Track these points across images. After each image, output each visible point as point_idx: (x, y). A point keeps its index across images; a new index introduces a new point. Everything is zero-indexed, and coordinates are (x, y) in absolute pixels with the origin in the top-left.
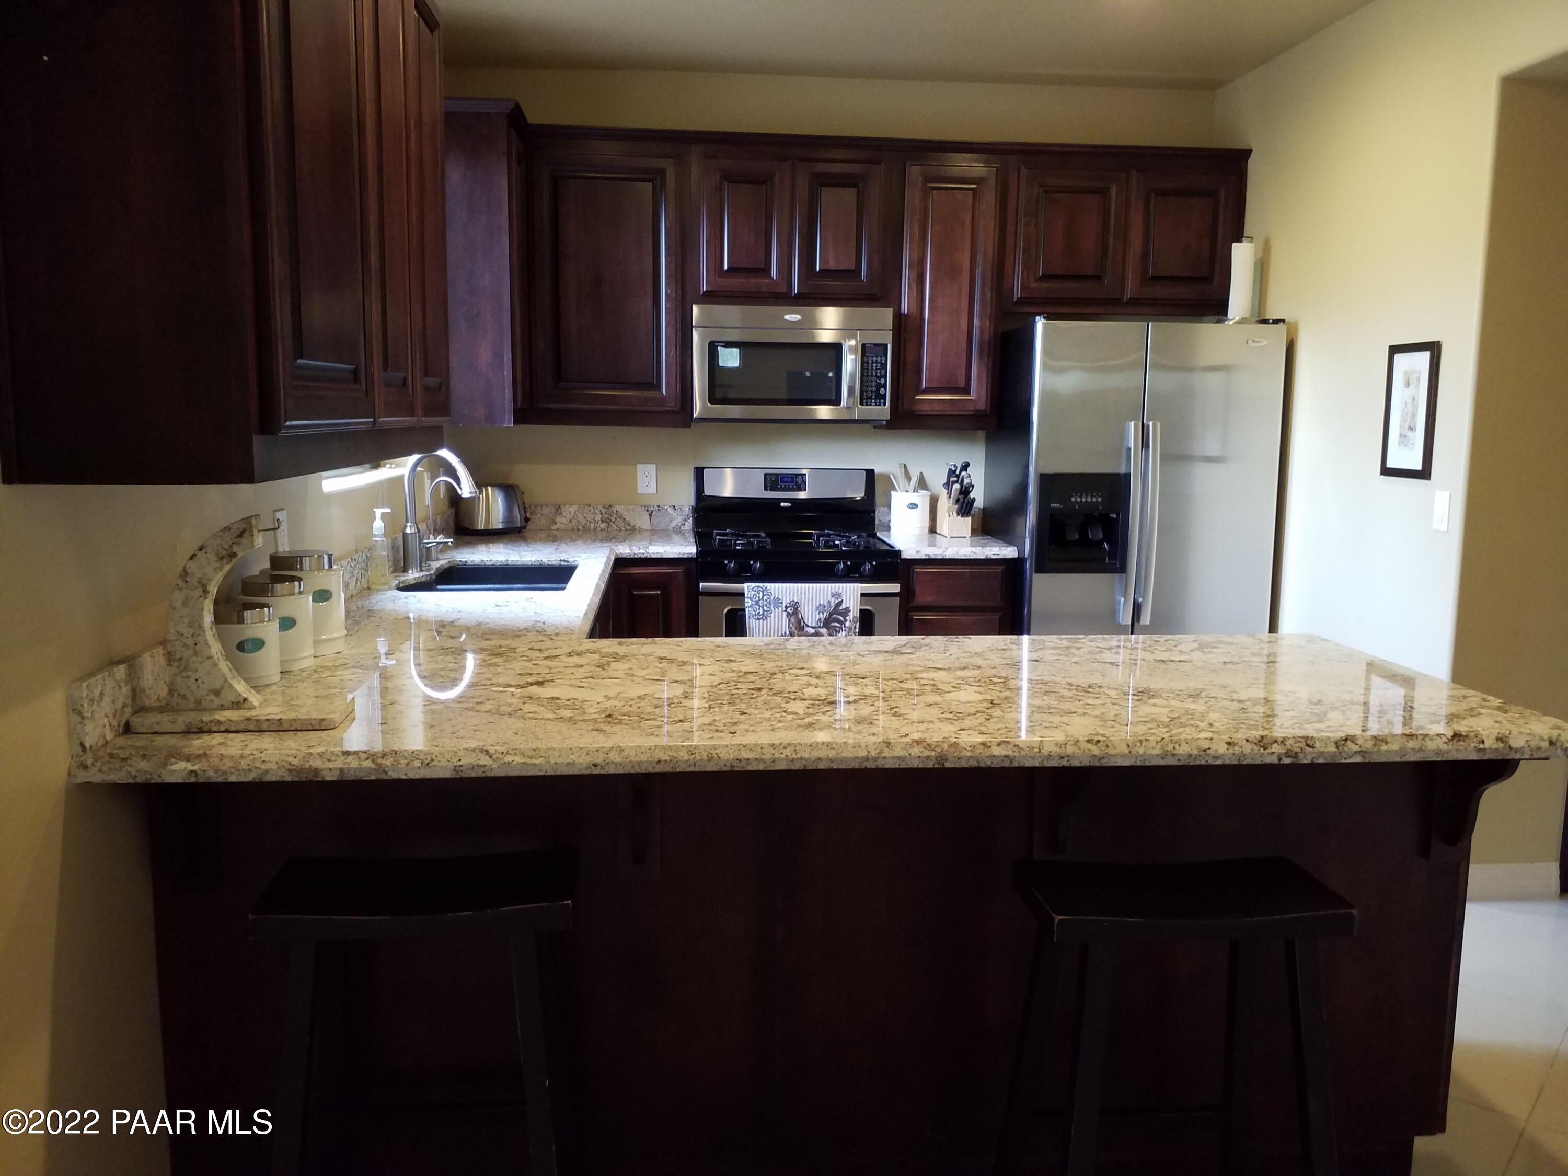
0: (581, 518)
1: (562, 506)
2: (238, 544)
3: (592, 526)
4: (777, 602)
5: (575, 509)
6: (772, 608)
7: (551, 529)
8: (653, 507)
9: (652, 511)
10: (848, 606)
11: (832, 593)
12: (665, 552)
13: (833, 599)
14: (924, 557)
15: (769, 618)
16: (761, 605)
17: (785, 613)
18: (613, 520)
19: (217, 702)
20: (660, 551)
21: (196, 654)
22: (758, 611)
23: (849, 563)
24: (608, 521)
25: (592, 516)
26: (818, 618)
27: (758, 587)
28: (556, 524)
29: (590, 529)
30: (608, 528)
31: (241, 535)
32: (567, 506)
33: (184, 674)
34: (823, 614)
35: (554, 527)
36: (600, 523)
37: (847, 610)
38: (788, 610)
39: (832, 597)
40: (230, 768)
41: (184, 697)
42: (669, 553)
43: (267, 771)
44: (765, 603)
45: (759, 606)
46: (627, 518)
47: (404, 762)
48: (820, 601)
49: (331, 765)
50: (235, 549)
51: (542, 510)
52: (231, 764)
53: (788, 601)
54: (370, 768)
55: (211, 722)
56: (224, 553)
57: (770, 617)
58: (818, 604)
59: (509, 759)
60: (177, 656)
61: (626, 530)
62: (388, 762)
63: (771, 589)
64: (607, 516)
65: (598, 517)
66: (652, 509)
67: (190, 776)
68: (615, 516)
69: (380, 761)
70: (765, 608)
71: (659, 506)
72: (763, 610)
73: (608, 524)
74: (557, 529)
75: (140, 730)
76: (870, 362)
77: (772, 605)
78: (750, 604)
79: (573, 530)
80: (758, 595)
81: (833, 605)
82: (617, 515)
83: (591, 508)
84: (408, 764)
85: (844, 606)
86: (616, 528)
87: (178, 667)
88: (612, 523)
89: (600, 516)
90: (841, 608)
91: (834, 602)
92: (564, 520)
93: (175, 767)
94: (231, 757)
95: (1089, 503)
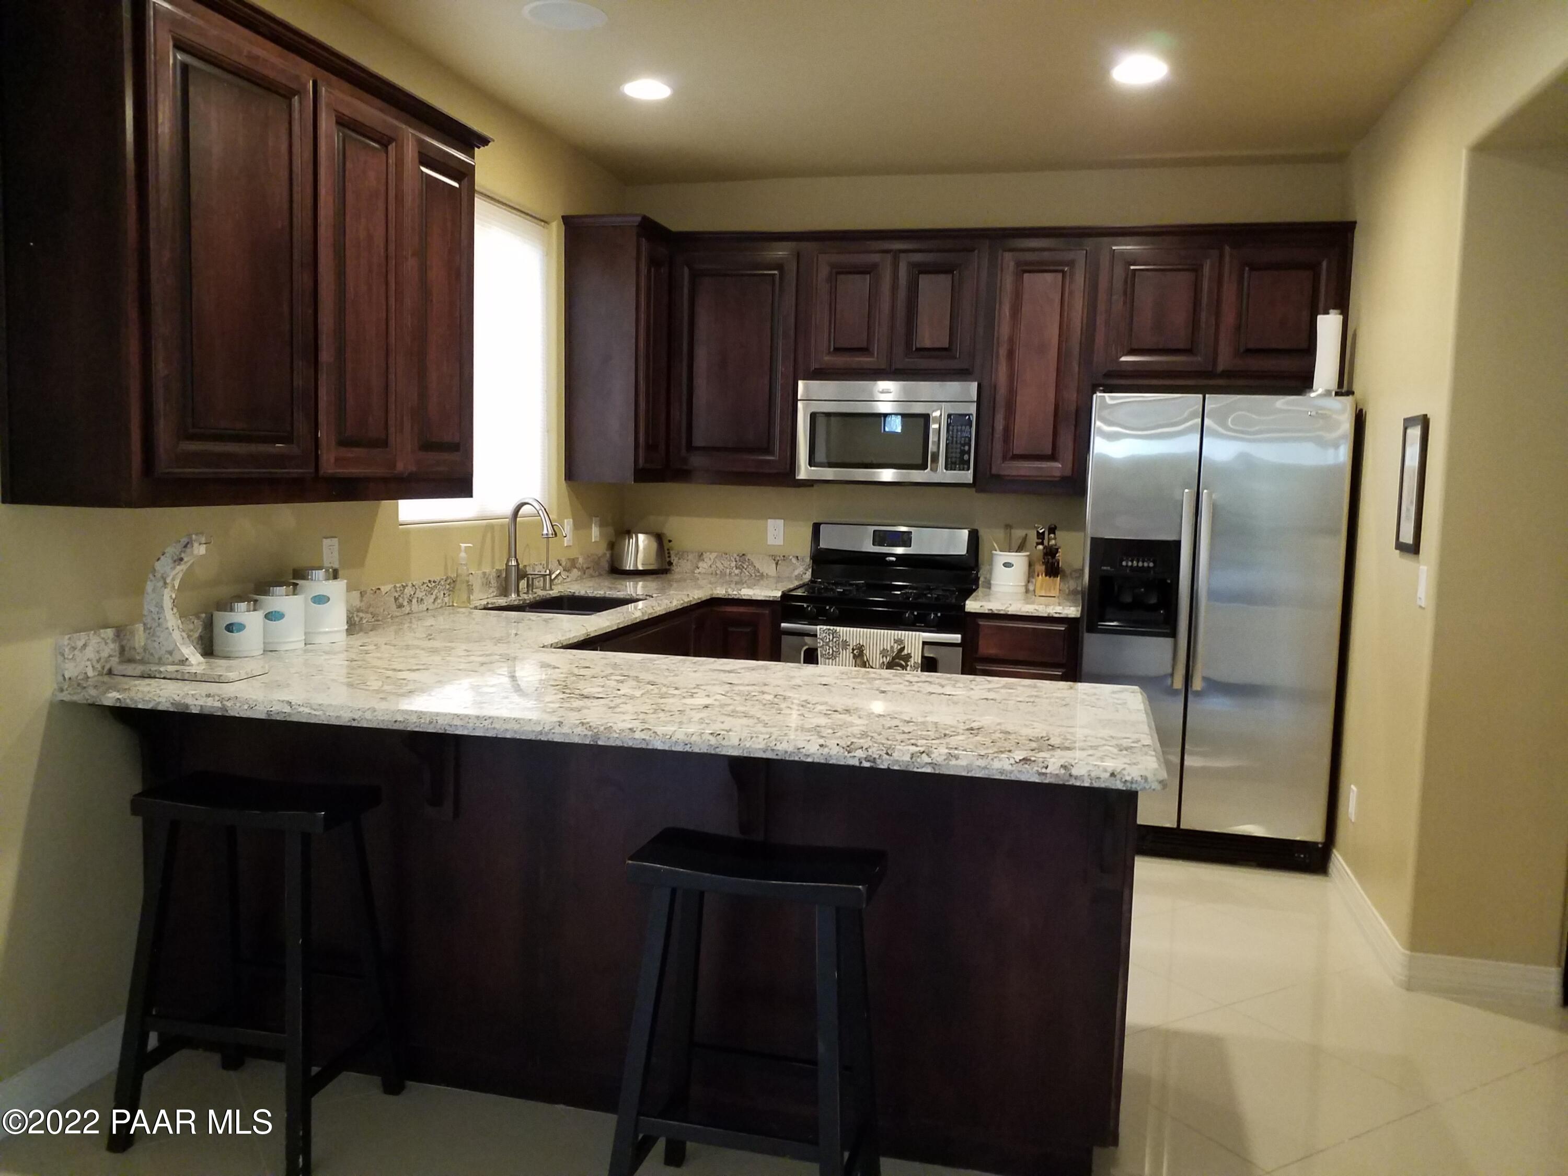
0: (719, 564)
1: (704, 553)
2: (184, 552)
3: (728, 571)
4: (845, 644)
5: (714, 556)
6: (841, 650)
7: (694, 573)
8: (779, 556)
9: (778, 560)
10: (909, 652)
11: (894, 640)
12: (754, 594)
13: (896, 645)
14: (987, 612)
15: (837, 659)
16: (831, 645)
17: (852, 655)
18: (746, 567)
19: (171, 659)
20: (750, 594)
21: (159, 625)
22: (828, 651)
23: (916, 613)
24: (741, 567)
25: (729, 563)
26: (881, 662)
27: (829, 629)
28: (698, 568)
29: (726, 574)
30: (741, 573)
31: (185, 546)
32: (708, 553)
33: (153, 639)
34: (886, 658)
35: (697, 571)
36: (734, 569)
37: (909, 656)
38: (855, 652)
39: (895, 643)
40: (140, 698)
41: (152, 654)
42: (758, 595)
43: (159, 703)
44: (834, 644)
45: (829, 647)
46: (757, 566)
47: (238, 705)
48: (883, 645)
49: (196, 702)
50: (183, 555)
51: (688, 556)
52: (140, 697)
53: (855, 644)
54: (218, 707)
55: (156, 671)
56: (176, 558)
57: (839, 657)
58: (882, 649)
59: (301, 709)
60: (149, 626)
61: (756, 576)
62: (228, 704)
63: (839, 632)
64: (740, 563)
65: (733, 564)
66: (778, 558)
67: (117, 702)
68: (747, 564)
69: (225, 703)
70: (834, 649)
71: (784, 556)
72: (833, 651)
73: (742, 570)
74: (699, 573)
75: (115, 673)
76: (955, 431)
77: (840, 646)
78: (821, 644)
79: (712, 574)
80: (828, 637)
81: (895, 650)
82: (749, 563)
83: (728, 555)
84: (240, 707)
85: (905, 652)
86: (747, 573)
87: (149, 634)
88: (744, 570)
89: (735, 563)
90: (903, 654)
91: (896, 647)
92: (705, 565)
93: (110, 695)
94: (143, 692)
95: (1140, 567)
